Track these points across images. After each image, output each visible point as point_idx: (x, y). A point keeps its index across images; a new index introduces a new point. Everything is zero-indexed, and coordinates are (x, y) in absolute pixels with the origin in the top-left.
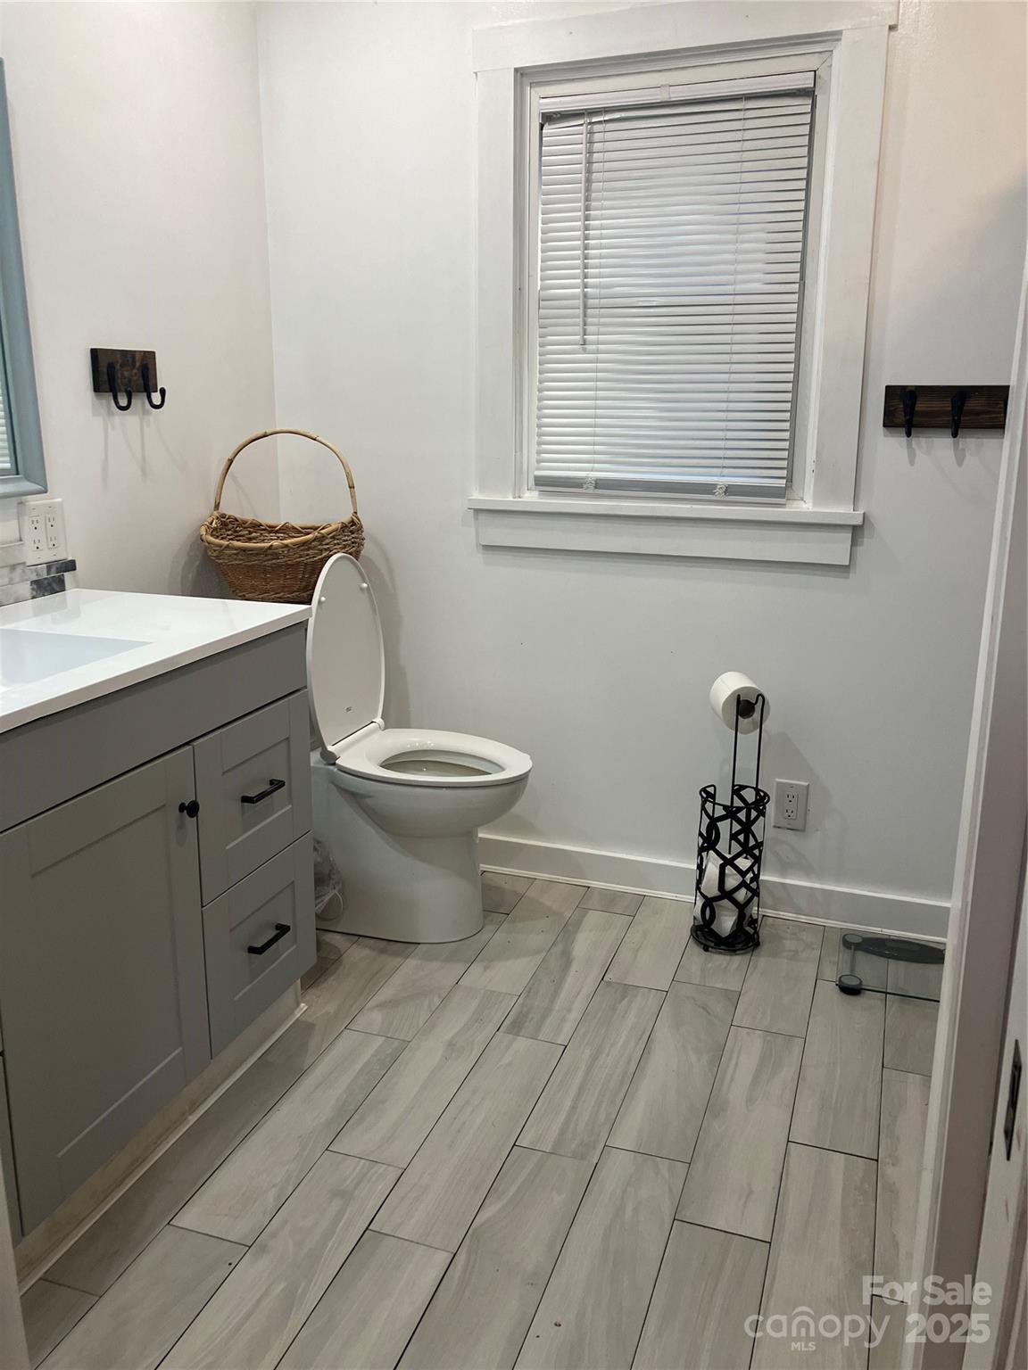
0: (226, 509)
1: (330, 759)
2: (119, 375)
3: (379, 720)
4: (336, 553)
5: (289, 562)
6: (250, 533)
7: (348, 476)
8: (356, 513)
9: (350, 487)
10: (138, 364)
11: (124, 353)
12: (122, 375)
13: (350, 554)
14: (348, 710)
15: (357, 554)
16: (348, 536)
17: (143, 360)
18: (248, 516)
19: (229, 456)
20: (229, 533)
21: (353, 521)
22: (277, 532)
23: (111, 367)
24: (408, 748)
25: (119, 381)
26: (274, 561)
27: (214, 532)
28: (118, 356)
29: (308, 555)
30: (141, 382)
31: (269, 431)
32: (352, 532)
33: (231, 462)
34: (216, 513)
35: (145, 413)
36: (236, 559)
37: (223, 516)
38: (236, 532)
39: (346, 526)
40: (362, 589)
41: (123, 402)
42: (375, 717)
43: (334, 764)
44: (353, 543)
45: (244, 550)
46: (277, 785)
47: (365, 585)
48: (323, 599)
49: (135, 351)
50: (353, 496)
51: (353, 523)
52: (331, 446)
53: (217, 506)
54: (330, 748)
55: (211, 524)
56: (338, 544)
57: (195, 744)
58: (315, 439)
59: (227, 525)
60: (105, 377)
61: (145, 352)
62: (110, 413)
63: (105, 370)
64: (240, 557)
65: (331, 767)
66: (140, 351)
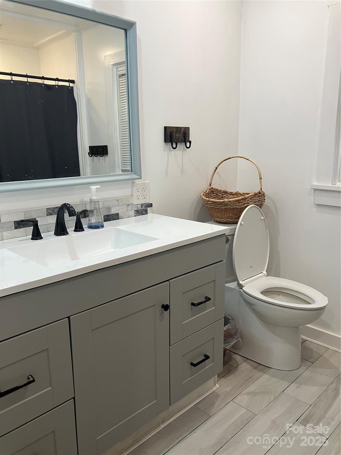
0: (214, 186)
1: (241, 286)
2: (175, 136)
3: (265, 272)
4: (251, 205)
5: (231, 208)
6: (223, 195)
7: (260, 174)
8: (261, 189)
9: (260, 179)
10: (182, 132)
11: (177, 128)
12: (176, 136)
13: (257, 205)
14: (251, 267)
15: (261, 206)
16: (257, 198)
17: (184, 130)
18: (223, 189)
19: (216, 166)
20: (214, 195)
21: (260, 192)
22: (233, 195)
23: (171, 133)
24: (274, 286)
25: (174, 138)
26: (225, 207)
27: (207, 195)
28: (175, 129)
29: (239, 205)
30: (183, 138)
31: (231, 157)
32: (259, 197)
33: (217, 168)
34: (209, 188)
35: (184, 150)
36: (211, 205)
37: (212, 188)
38: (217, 194)
39: (256, 194)
40: (261, 219)
41: (174, 146)
42: (264, 271)
43: (242, 289)
44: (259, 201)
45: (214, 202)
46: (208, 299)
47: (263, 218)
48: (242, 223)
49: (181, 127)
50: (261, 182)
51: (260, 193)
52: (254, 163)
53: (210, 185)
54: (241, 282)
55: (206, 192)
56: (252, 201)
57: (170, 281)
58: (248, 160)
59: (213, 192)
60: (169, 137)
61: (185, 127)
62: (170, 150)
63: (169, 134)
64: (212, 205)
65: (241, 290)
66: (184, 127)
